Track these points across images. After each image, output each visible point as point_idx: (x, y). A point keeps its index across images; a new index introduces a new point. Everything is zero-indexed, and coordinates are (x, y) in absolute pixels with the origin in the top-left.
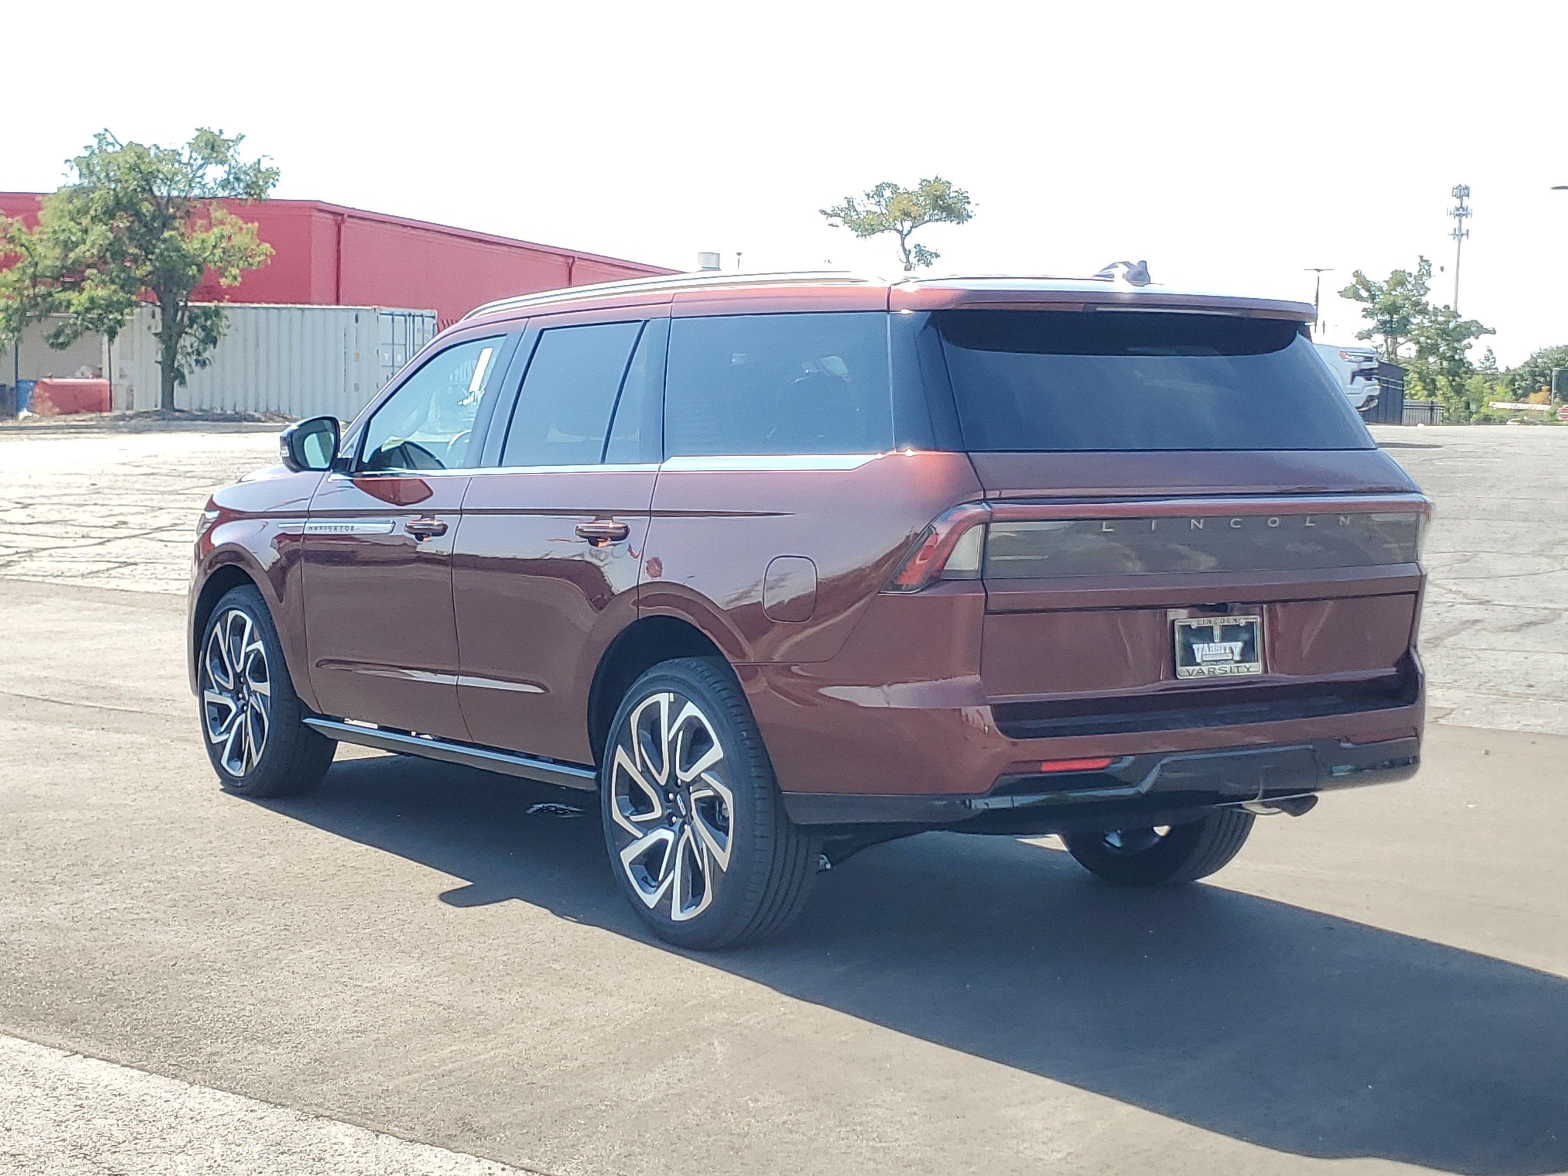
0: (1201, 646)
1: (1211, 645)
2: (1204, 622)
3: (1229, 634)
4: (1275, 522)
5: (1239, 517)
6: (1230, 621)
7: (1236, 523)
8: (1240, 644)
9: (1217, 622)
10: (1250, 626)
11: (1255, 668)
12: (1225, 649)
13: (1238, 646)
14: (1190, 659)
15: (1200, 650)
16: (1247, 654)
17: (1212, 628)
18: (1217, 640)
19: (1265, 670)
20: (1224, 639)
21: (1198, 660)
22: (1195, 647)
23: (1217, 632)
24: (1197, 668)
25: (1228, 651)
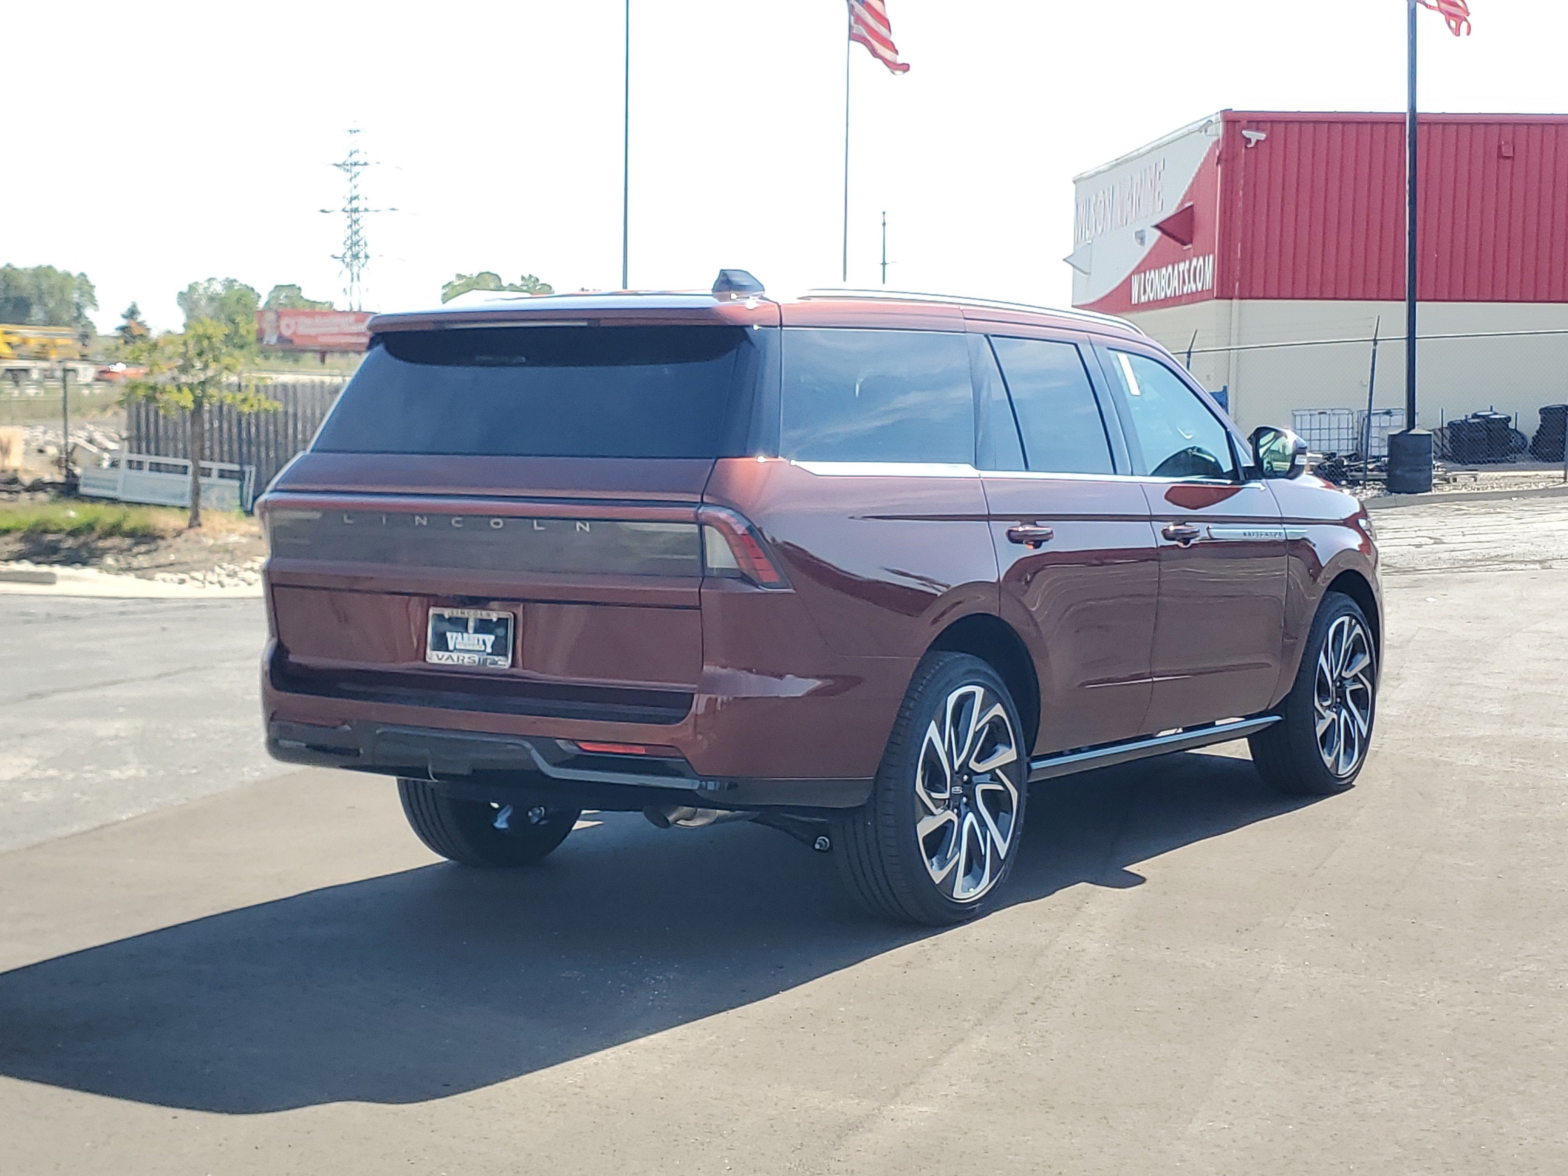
0: (455, 634)
1: (465, 635)
2: (457, 613)
3: (483, 627)
4: (497, 524)
5: (460, 516)
6: (484, 614)
7: (457, 522)
8: (492, 637)
9: (472, 615)
10: (503, 622)
11: (504, 663)
12: (478, 640)
13: (490, 639)
14: (442, 644)
15: (452, 638)
16: (499, 649)
17: (467, 619)
18: (471, 630)
19: (513, 665)
20: (476, 631)
21: (451, 647)
22: (449, 635)
23: (471, 624)
24: (447, 654)
25: (481, 642)
